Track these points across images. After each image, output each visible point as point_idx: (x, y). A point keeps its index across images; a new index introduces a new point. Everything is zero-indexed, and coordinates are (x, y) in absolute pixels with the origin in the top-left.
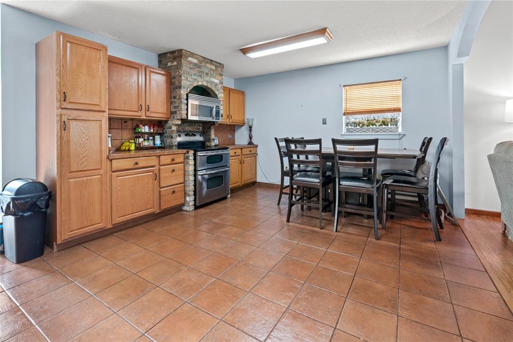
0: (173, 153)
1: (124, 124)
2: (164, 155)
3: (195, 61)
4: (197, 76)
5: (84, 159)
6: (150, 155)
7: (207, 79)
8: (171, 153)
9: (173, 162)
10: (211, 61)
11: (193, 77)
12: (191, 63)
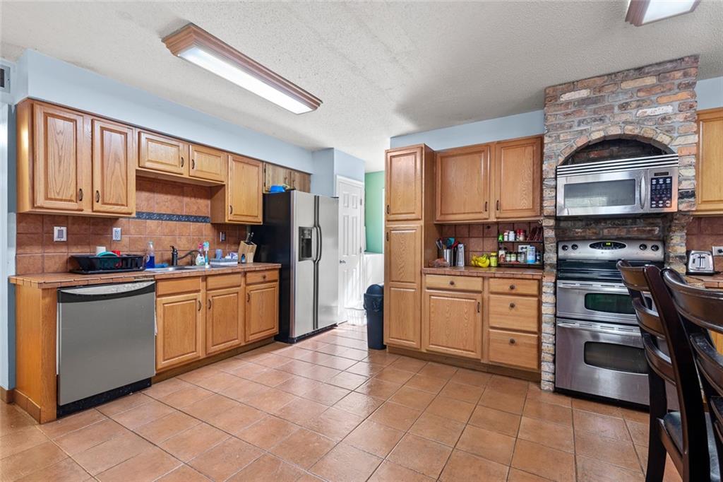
0: (512, 276)
1: (486, 231)
2: (495, 277)
3: (584, 93)
4: (587, 124)
5: (401, 271)
6: (470, 274)
7: (626, 116)
8: (507, 276)
9: (514, 291)
10: (639, 69)
11: (577, 129)
12: (568, 103)
